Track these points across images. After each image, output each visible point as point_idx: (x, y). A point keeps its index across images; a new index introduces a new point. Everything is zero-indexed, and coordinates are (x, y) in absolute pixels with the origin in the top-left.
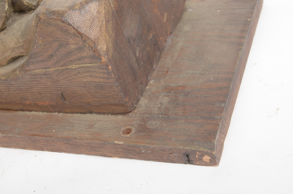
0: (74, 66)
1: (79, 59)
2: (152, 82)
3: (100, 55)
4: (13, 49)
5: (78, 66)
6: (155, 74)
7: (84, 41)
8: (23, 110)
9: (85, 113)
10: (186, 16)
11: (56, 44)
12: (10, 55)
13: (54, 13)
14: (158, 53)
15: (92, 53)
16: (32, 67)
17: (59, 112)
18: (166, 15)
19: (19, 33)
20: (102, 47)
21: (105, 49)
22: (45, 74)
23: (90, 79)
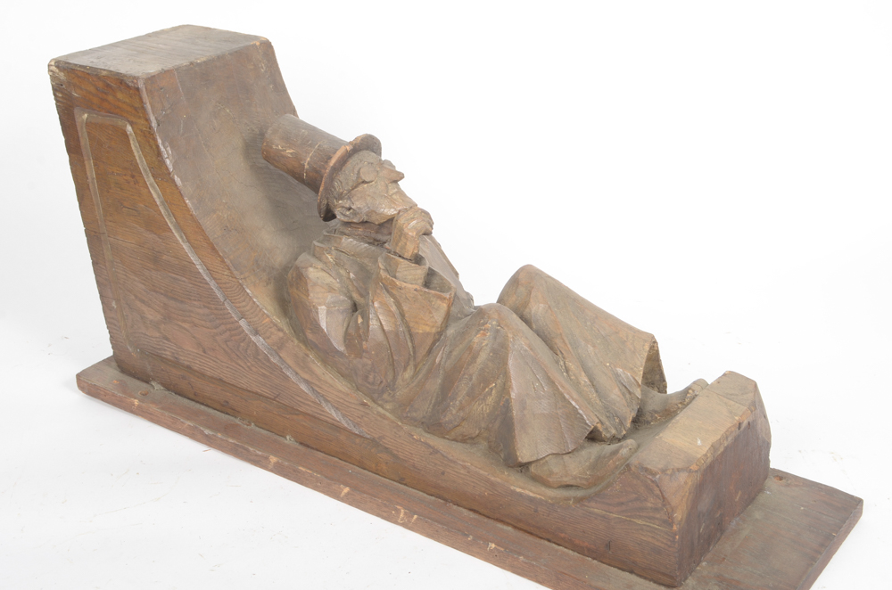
0: (640, 522)
1: (649, 518)
2: (704, 564)
3: (673, 522)
4: (575, 478)
5: (644, 523)
6: (709, 556)
7: (664, 505)
8: (549, 541)
9: (623, 570)
10: (761, 499)
11: (635, 496)
12: (567, 480)
13: (646, 470)
14: (718, 534)
15: (666, 518)
16: (593, 504)
17: (594, 559)
18: (740, 493)
19: (587, 464)
20: (678, 515)
21: (680, 519)
22: (603, 517)
23: (650, 540)
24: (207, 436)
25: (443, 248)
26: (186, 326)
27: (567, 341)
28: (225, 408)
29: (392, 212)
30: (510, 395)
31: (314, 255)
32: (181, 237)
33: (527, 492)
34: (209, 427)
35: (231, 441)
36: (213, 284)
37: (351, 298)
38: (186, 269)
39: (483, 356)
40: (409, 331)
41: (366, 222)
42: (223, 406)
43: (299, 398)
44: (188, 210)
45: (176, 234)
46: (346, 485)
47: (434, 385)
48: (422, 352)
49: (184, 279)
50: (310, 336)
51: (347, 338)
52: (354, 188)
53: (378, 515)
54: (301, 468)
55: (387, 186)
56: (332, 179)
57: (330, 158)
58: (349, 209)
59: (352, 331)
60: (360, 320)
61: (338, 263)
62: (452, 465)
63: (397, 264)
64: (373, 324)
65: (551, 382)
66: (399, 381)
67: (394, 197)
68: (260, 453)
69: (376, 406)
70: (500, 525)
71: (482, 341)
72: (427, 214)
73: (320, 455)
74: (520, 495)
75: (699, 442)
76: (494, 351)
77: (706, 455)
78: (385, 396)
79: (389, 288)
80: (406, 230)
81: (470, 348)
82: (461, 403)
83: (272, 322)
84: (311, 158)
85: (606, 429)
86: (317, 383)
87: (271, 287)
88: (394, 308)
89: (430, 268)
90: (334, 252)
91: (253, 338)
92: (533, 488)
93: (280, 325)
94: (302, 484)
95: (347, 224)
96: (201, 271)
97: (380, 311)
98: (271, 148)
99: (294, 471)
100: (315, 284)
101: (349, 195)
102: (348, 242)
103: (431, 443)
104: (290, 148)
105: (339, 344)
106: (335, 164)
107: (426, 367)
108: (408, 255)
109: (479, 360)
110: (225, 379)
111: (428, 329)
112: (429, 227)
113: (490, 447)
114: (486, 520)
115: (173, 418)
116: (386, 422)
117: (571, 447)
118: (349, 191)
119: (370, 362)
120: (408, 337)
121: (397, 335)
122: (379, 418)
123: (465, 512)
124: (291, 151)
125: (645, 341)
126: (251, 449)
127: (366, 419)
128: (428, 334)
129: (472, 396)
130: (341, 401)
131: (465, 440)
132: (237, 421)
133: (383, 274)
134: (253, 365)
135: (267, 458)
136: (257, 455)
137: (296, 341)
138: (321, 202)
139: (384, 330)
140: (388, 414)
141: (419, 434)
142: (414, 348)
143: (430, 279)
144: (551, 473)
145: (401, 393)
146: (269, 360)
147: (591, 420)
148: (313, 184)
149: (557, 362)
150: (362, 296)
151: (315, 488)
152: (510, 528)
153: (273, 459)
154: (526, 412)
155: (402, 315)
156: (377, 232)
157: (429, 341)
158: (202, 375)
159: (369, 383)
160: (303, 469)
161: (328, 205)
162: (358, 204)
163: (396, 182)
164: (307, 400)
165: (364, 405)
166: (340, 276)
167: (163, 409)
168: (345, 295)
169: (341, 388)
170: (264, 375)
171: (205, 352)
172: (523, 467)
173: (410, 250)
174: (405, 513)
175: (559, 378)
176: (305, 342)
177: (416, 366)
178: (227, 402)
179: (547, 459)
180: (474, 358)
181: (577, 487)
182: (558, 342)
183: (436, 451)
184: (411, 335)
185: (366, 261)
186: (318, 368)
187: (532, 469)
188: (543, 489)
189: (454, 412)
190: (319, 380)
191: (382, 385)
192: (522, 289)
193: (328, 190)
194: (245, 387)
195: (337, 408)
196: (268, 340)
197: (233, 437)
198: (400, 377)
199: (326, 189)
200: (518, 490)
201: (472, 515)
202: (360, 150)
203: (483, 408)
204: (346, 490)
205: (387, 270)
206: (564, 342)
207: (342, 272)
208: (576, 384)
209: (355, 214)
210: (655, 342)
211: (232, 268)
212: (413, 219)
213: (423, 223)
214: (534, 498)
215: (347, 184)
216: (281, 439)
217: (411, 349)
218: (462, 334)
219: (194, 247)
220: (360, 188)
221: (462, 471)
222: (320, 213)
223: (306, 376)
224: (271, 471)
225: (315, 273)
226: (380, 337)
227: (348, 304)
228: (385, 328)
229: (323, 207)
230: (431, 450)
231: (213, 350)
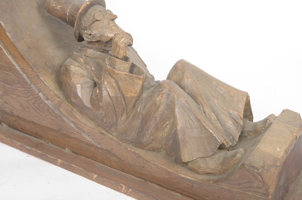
0: (250, 193)
1: (255, 192)
3: (269, 194)
5: (252, 194)
7: (264, 186)
11: (247, 180)
13: (254, 167)
15: (265, 192)
16: (223, 184)
18: (295, 171)
21: (272, 192)
22: (229, 190)
24: (28, 149)
25: (138, 53)
26: (14, 96)
27: (204, 98)
28: (36, 135)
29: (112, 35)
30: (177, 128)
31: (74, 59)
32: (7, 53)
33: (188, 177)
34: (29, 145)
35: (39, 152)
36: (24, 76)
37: (93, 80)
38: (11, 69)
39: (162, 108)
40: (123, 96)
41: (99, 41)
42: (35, 134)
43: (70, 131)
44: (9, 39)
45: (5, 51)
46: (96, 173)
47: (137, 123)
48: (130, 106)
49: (11, 74)
50: (73, 100)
51: (92, 100)
52: (93, 23)
53: (112, 188)
54: (73, 165)
55: (109, 22)
56: (80, 19)
57: (79, 9)
58: (90, 35)
59: (94, 97)
60: (98, 91)
61: (86, 63)
62: (148, 163)
63: (115, 62)
64: (105, 93)
65: (198, 120)
66: (119, 121)
67: (113, 28)
68: (53, 158)
69: (108, 134)
70: (174, 193)
71: (161, 100)
72: (129, 35)
73: (83, 158)
74: (184, 178)
75: (278, 149)
76: (168, 105)
77: (283, 156)
78: (113, 129)
79: (111, 74)
80: (119, 44)
81: (155, 104)
82: (151, 131)
83: (54, 94)
84: (70, 9)
85: (227, 143)
86: (79, 123)
87: (53, 76)
88: (115, 85)
89: (132, 63)
90: (84, 57)
91: (46, 102)
92: (190, 175)
93: (58, 95)
94: (74, 172)
95: (90, 42)
96: (18, 69)
97: (107, 86)
98: (50, 6)
99: (70, 166)
100: (74, 74)
101: (90, 27)
102: (91, 52)
103: (137, 152)
104: (59, 5)
106: (81, 12)
107: (133, 114)
108: (120, 57)
109: (160, 110)
110: (35, 122)
111: (132, 95)
112: (131, 42)
113: (167, 153)
114: (166, 190)
115: (12, 141)
116: (114, 142)
117: (210, 154)
118: (90, 26)
119: (104, 113)
120: (122, 99)
121: (117, 98)
122: (110, 140)
123: (156, 186)
124: (60, 7)
125: (244, 96)
126: (49, 156)
127: (103, 140)
128: (133, 97)
129: (157, 128)
130: (91, 132)
131: (153, 150)
132: (43, 142)
133: (108, 67)
134: (47, 115)
135: (56, 160)
136: (52, 159)
137: (67, 103)
138: (76, 32)
139: (110, 96)
140: (114, 138)
141: (131, 148)
142: (126, 104)
143: (133, 68)
144: (200, 167)
145: (121, 127)
146: (54, 112)
147: (220, 139)
148: (71, 23)
149: (200, 109)
150: (98, 78)
151: (80, 175)
152: (179, 194)
153: (60, 161)
154: (185, 136)
155: (119, 88)
156: (105, 46)
157: (134, 101)
158: (24, 120)
159: (104, 123)
160: (74, 166)
161: (79, 33)
162: (94, 32)
163: (113, 20)
164: (74, 131)
165: (102, 133)
167: (7, 137)
169: (90, 126)
170: (53, 120)
171: (24, 109)
172: (185, 164)
173: (122, 54)
174: (125, 188)
175: (201, 117)
176: (71, 103)
177: (127, 114)
178: (37, 133)
179: (197, 160)
180: (157, 109)
181: (214, 174)
182: (199, 98)
183: (139, 156)
184: (124, 98)
185: (100, 61)
186: (79, 116)
187: (190, 165)
188: (196, 175)
189: (148, 137)
190: (79, 121)
191: (111, 124)
192: (179, 72)
193: (79, 25)
194: (45, 125)
195: (89, 135)
196: (53, 103)
197: (40, 150)
198: (119, 120)
199: (78, 25)
200: (183, 176)
201: (159, 188)
202: (95, 5)
203: (163, 134)
204: (96, 176)
205: (110, 65)
206: (202, 98)
207: (88, 67)
208: (210, 120)
209: (93, 37)
210: (248, 96)
211: (33, 67)
212: (122, 38)
213: (128, 40)
214: (191, 180)
215: (88, 22)
216: (63, 150)
217: (124, 105)
218: (150, 97)
219: (13, 57)
220: (95, 24)
221: (153, 166)
222: (76, 37)
223: (73, 120)
224: (59, 166)
225: (74, 68)
226: (108, 100)
227: (92, 83)
228: (111, 95)
229: (77, 35)
230: (137, 156)
231: (28, 108)
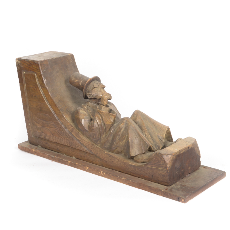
0: (159, 168)
1: (162, 167)
2: (178, 182)
3: (167, 167)
4: (145, 159)
6: (180, 181)
7: (165, 163)
8: (138, 177)
9: (156, 183)
10: (197, 171)
11: (158, 161)
12: (143, 160)
13: (160, 154)
14: (183, 177)
15: (165, 166)
16: (148, 165)
17: (149, 181)
18: (190, 167)
19: (148, 156)
20: (168, 166)
21: (169, 166)
22: (151, 168)
23: (162, 173)
24: (52, 157)
25: (117, 108)
26: (48, 128)
27: (146, 128)
29: (101, 95)
30: (129, 139)
32: (48, 103)
33: (133, 164)
34: (53, 155)
35: (58, 158)
36: (55, 116)
37: (90, 117)
38: (49, 112)
39: (123, 130)
40: (104, 124)
41: (95, 98)
42: (57, 150)
43: (76, 145)
44: (50, 95)
45: (46, 103)
46: (88, 167)
47: (110, 138)
48: (108, 130)
49: (48, 115)
50: (80, 127)
51: (89, 127)
52: (93, 89)
53: (96, 174)
54: (76, 163)
55: (101, 89)
56: (87, 87)
57: (86, 82)
58: (91, 95)
59: (90, 125)
60: (92, 122)
61: (88, 109)
62: (115, 159)
63: (102, 107)
65: (139, 135)
66: (102, 138)
67: (103, 92)
68: (66, 160)
69: (96, 145)
70: (126, 175)
71: (123, 126)
72: (110, 95)
73: (82, 161)
74: (131, 165)
75: (176, 149)
76: (125, 128)
77: (177, 152)
78: (98, 142)
79: (99, 113)
80: (104, 98)
81: (119, 127)
82: (117, 142)
83: (70, 124)
84: (82, 82)
85: (154, 148)
86: (81, 140)
87: (70, 116)
88: (100, 118)
90: (87, 106)
91: (65, 130)
92: (135, 163)
93: (72, 125)
94: (76, 168)
95: (91, 99)
96: (52, 112)
97: (97, 119)
98: (72, 80)
100: (81, 114)
101: (91, 91)
102: (90, 104)
103: (110, 154)
104: (76, 80)
105: (87, 129)
106: (87, 83)
107: (109, 134)
108: (104, 105)
109: (122, 131)
110: (58, 142)
111: (109, 123)
112: (110, 98)
113: (125, 154)
114: (123, 173)
115: (43, 153)
116: (98, 149)
117: (144, 152)
118: (91, 90)
119: (94, 133)
120: (104, 125)
121: (101, 125)
122: (97, 148)
123: (118, 172)
124: (77, 81)
125: (166, 128)
126: (64, 160)
127: (93, 149)
128: (109, 125)
129: (120, 140)
130: (87, 144)
132: (60, 154)
133: (98, 109)
134: (65, 137)
135: (68, 162)
137: (76, 129)
138: (84, 93)
139: (98, 124)
140: (99, 147)
141: (106, 152)
142: (105, 128)
144: (139, 159)
145: (102, 141)
146: (69, 135)
147: (149, 144)
148: (82, 89)
149: (143, 133)
150: (93, 117)
151: (80, 169)
152: (129, 175)
153: (69, 162)
154: (133, 143)
155: (103, 120)
156: (98, 101)
157: (109, 127)
158: (51, 142)
159: (94, 139)
160: (77, 164)
161: (86, 94)
162: (93, 94)
163: (103, 88)
164: (79, 145)
165: (93, 145)
166: (88, 112)
167: (41, 151)
168: (89, 116)
169: (87, 141)
170: (68, 140)
171: (52, 135)
173: (105, 103)
174: (102, 172)
176: (79, 129)
177: (106, 133)
178: (58, 149)
179: (138, 155)
180: (120, 130)
182: (144, 128)
183: (111, 156)
184: (105, 125)
185: (95, 108)
186: (82, 136)
187: (135, 158)
188: (137, 163)
189: (115, 145)
190: (82, 139)
191: (98, 139)
192: (135, 116)
193: (86, 89)
194: (63, 144)
195: (86, 147)
196: (69, 130)
197: (59, 157)
198: (102, 137)
199: (85, 90)
200: (131, 164)
201: (120, 172)
202: (94, 80)
203: (122, 143)
204: (88, 168)
205: (99, 109)
206: (145, 128)
207: (88, 111)
208: (148, 138)
209: (92, 96)
210: (169, 128)
211: (60, 111)
213: (109, 97)
214: (135, 166)
215: (91, 88)
216: (72, 158)
217: (105, 129)
219: (51, 106)
220: (94, 89)
221: (117, 161)
222: (83, 96)
223: (78, 139)
224: (69, 165)
225: (81, 111)
226: (97, 126)
228: (98, 123)
229: (84, 95)
230: (109, 156)
231: (55, 134)
